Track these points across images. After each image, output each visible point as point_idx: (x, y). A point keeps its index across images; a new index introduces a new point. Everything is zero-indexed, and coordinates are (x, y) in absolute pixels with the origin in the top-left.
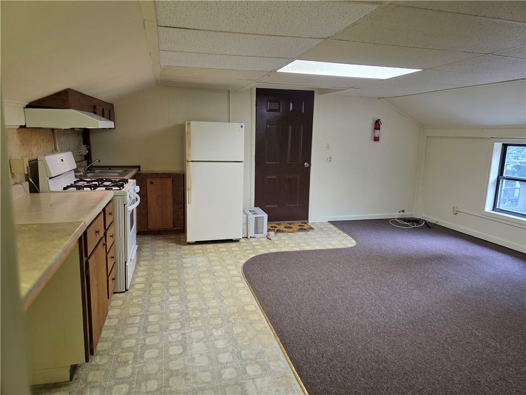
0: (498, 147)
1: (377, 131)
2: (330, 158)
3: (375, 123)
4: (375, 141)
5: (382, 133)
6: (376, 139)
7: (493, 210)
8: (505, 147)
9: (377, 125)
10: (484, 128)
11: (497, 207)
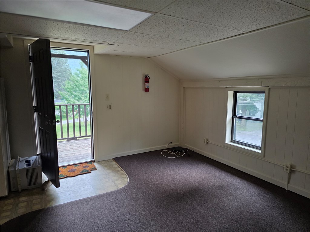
0: (231, 94)
1: (147, 84)
2: (110, 106)
3: (145, 78)
4: (146, 91)
5: (150, 85)
6: (147, 90)
7: (231, 142)
8: (236, 93)
9: (146, 79)
10: (221, 80)
11: (234, 139)
